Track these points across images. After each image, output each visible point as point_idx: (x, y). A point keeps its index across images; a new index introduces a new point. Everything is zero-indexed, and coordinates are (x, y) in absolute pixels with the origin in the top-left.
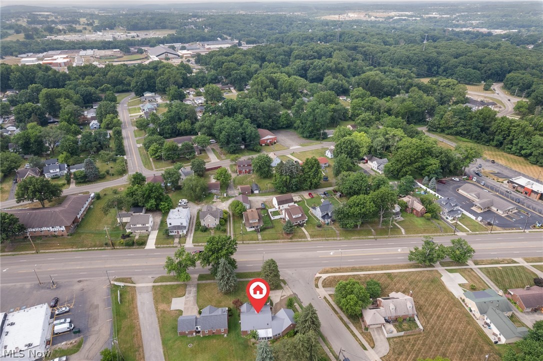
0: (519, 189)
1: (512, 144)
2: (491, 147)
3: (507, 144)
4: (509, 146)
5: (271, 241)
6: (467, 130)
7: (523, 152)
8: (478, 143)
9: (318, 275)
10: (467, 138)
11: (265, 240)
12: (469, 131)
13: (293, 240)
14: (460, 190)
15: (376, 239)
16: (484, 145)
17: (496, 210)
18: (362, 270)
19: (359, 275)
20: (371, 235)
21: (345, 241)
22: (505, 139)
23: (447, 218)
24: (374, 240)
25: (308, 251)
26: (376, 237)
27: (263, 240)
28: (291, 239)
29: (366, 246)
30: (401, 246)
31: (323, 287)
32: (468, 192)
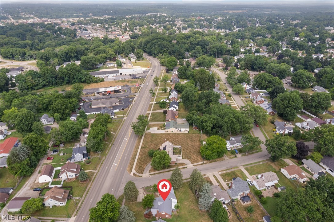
0: (105, 93)
1: (74, 79)
2: (64, 85)
3: (72, 80)
4: (74, 80)
5: (86, 192)
6: (48, 82)
7: (82, 80)
8: (58, 86)
9: (132, 174)
10: (51, 86)
11: (82, 196)
12: (49, 82)
13: (92, 180)
14: (92, 107)
15: (112, 144)
16: (61, 85)
17: (115, 104)
18: (135, 156)
19: (138, 158)
20: (109, 145)
21: (107, 156)
22: (69, 78)
23: (113, 117)
24: (113, 145)
25: (107, 175)
26: (111, 144)
27: (82, 197)
28: (90, 180)
29: (117, 149)
30: (123, 138)
31: (143, 173)
32: (98, 105)
